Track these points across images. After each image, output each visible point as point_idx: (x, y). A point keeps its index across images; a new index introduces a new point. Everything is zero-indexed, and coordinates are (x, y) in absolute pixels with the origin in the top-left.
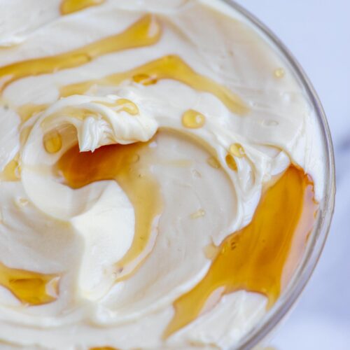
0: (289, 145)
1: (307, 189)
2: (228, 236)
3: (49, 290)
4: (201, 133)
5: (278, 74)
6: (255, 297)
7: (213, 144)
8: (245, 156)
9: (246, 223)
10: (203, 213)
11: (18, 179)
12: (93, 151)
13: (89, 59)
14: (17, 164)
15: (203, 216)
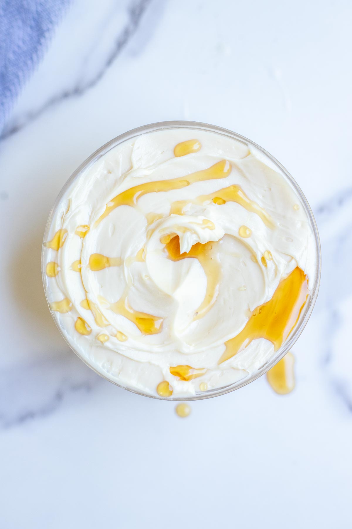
0: (297, 255)
1: (304, 283)
2: (258, 307)
3: (157, 325)
4: (249, 241)
5: (295, 208)
6: (269, 343)
7: (255, 250)
8: (272, 259)
9: (269, 300)
10: (245, 289)
11: (143, 261)
12: (188, 252)
13: (188, 184)
14: (143, 250)
15: (245, 290)
